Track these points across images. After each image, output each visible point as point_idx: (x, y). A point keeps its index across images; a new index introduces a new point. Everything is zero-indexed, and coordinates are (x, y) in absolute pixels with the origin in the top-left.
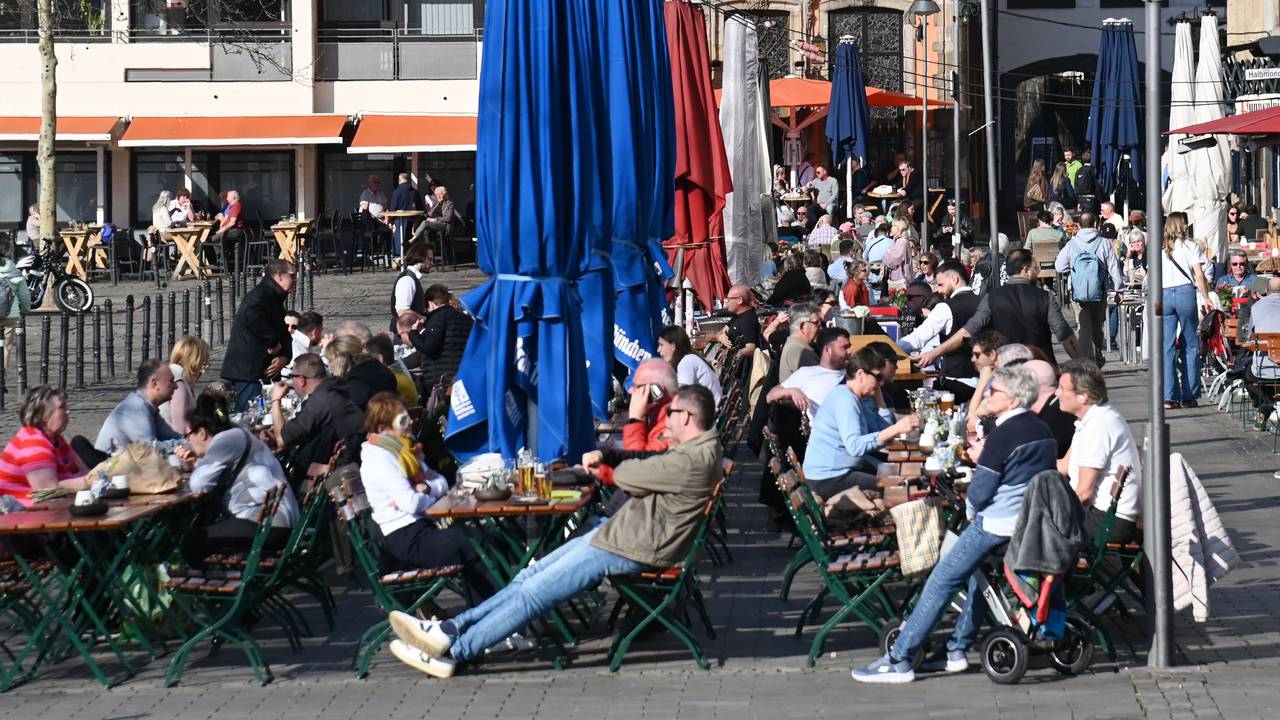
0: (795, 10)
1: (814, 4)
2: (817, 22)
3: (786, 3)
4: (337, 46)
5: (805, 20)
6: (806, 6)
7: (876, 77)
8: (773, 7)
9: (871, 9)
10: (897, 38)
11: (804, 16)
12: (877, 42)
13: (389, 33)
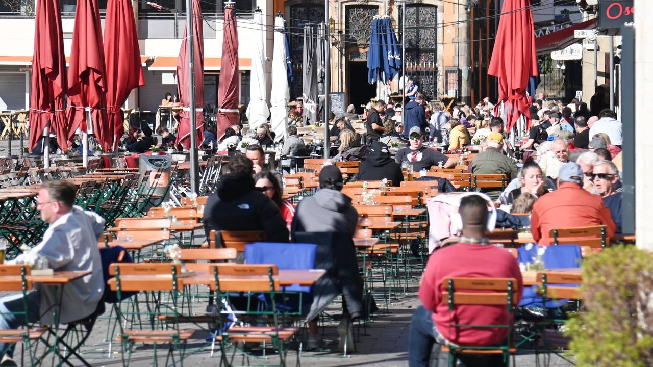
0: (381, 5)
1: (392, 2)
2: (393, 12)
3: (377, 1)
4: (147, 22)
5: (386, 10)
6: (387, 3)
7: (423, 39)
8: (370, 3)
9: (420, 5)
10: (434, 19)
11: (386, 8)
12: (424, 21)
13: (173, 15)
